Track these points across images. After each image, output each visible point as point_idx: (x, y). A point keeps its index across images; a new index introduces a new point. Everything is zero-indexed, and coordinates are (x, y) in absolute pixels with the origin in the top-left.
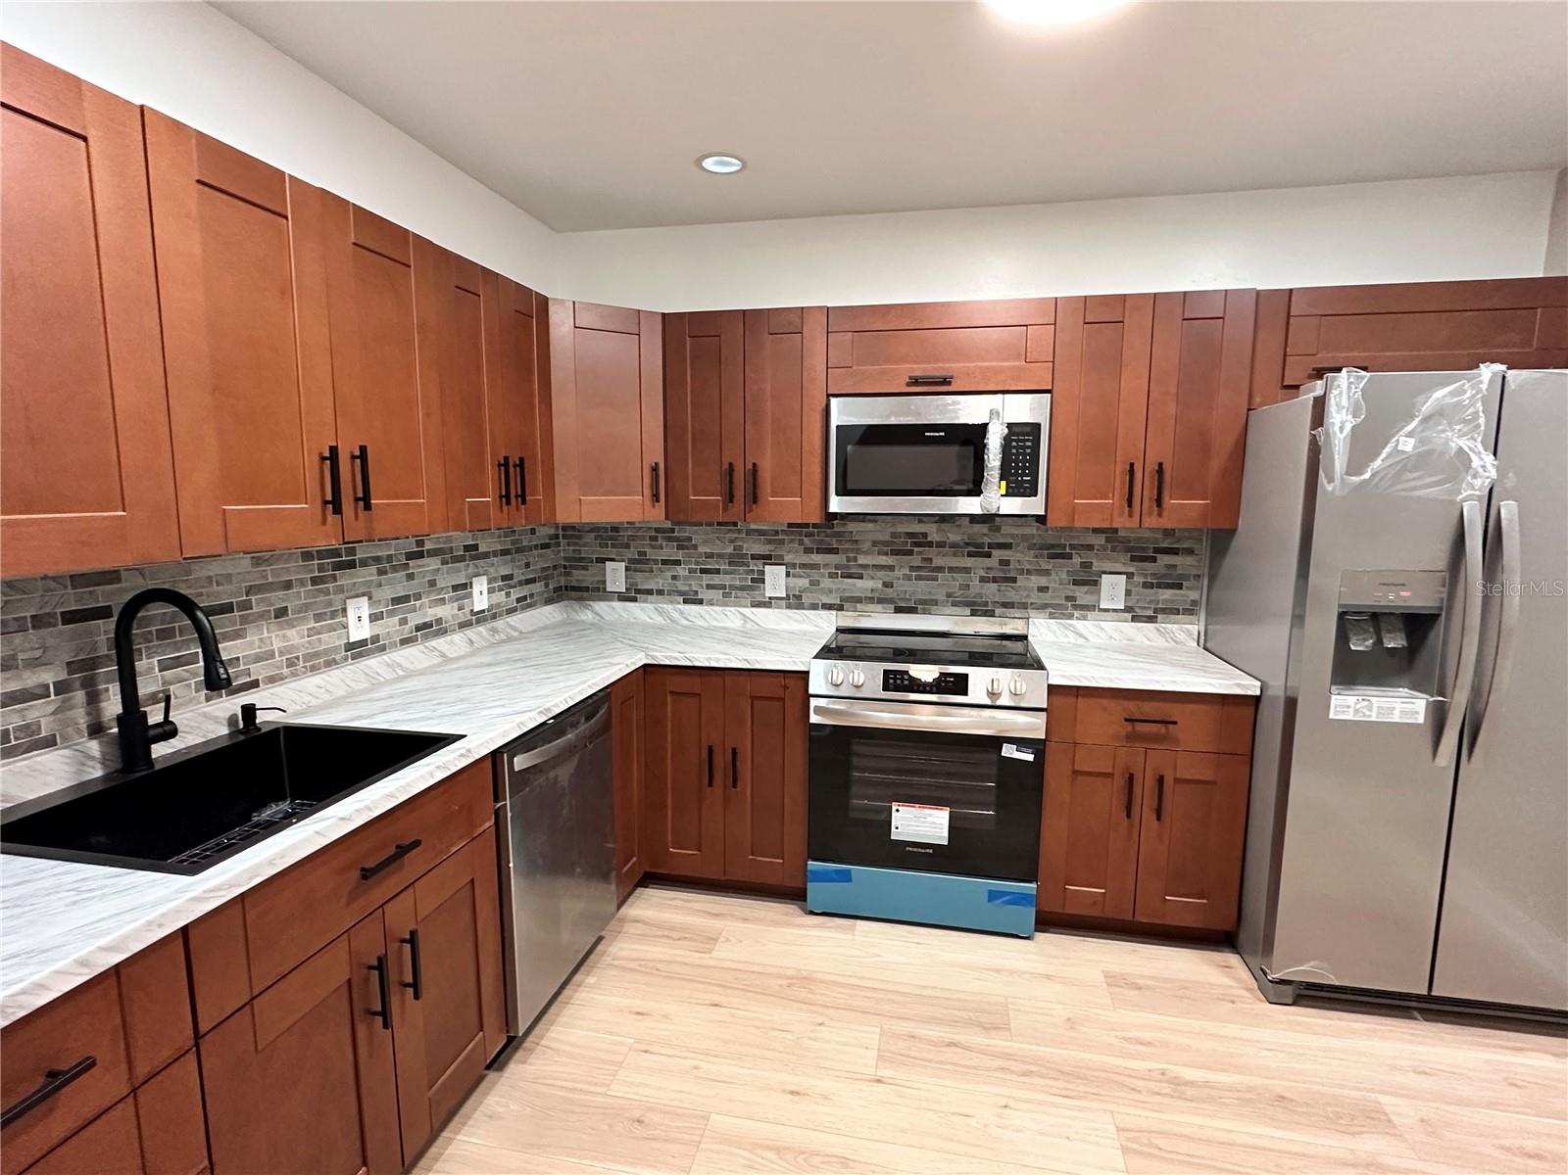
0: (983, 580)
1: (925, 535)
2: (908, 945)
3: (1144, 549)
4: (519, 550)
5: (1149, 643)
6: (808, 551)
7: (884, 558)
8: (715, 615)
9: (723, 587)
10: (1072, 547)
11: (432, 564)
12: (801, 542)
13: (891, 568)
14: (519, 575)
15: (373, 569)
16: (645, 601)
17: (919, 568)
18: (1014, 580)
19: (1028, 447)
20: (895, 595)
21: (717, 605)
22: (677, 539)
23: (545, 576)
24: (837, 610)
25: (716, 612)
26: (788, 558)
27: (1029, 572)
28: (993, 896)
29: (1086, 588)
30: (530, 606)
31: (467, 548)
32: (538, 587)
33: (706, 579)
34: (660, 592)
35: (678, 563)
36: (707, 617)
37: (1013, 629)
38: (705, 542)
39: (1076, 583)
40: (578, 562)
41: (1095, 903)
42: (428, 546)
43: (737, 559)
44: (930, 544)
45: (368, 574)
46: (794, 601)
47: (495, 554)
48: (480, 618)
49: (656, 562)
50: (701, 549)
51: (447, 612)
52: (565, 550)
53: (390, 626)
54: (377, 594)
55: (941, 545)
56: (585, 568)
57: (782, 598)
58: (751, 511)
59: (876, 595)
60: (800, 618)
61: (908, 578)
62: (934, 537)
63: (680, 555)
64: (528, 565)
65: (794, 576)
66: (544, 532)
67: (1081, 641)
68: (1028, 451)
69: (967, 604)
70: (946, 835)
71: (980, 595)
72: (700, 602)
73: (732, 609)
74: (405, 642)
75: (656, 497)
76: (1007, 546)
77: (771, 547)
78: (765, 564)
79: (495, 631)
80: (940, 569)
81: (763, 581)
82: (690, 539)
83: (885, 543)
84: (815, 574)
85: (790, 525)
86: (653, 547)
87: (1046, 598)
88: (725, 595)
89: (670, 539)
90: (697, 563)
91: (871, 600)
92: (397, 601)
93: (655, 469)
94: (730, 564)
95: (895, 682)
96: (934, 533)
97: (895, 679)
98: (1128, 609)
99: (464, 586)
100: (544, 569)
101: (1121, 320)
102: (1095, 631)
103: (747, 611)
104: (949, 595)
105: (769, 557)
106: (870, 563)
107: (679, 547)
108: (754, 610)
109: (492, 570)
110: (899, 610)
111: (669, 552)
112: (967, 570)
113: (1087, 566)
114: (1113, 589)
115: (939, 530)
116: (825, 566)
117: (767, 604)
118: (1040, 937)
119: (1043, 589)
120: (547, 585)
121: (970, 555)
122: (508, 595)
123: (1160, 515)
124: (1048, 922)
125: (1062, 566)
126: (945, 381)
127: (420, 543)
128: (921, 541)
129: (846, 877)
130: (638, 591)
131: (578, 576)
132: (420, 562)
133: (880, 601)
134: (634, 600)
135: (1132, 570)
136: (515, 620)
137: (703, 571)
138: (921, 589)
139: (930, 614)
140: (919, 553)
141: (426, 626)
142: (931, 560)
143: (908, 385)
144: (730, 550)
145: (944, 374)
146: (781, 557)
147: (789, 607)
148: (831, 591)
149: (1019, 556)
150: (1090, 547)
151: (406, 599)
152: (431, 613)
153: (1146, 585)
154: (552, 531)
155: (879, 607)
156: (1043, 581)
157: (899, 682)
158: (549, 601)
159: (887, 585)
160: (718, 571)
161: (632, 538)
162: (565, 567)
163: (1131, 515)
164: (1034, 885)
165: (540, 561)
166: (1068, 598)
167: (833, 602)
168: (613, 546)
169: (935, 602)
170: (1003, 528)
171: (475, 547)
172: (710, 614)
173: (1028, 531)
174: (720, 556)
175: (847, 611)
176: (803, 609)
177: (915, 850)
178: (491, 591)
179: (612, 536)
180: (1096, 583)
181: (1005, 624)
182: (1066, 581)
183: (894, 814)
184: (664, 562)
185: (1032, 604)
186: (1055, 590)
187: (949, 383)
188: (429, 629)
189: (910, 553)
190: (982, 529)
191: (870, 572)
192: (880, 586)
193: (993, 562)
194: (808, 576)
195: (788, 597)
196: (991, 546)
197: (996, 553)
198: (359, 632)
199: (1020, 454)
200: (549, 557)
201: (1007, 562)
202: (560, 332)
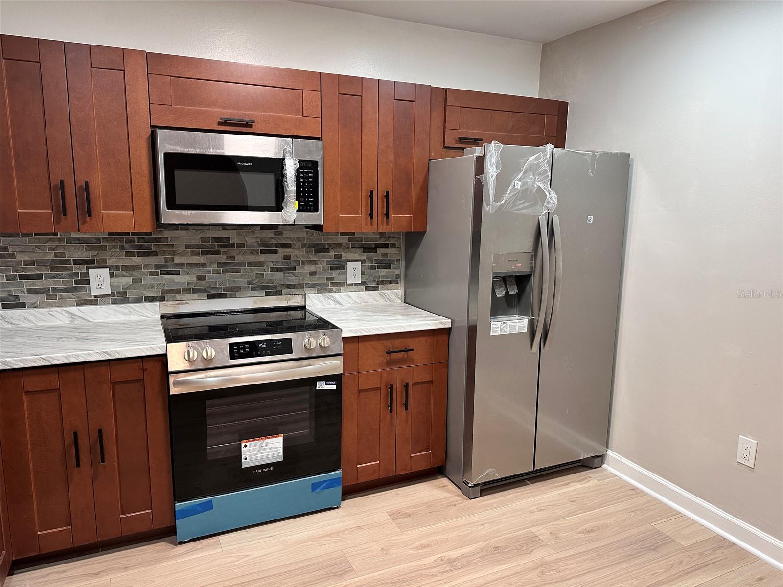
0: (272, 270)
1: (228, 239)
2: (263, 540)
3: (370, 245)
5: (375, 303)
6: (129, 255)
7: (197, 257)
8: (41, 316)
9: (48, 290)
10: (329, 245)
12: (123, 248)
13: (203, 265)
17: (224, 264)
18: (294, 269)
19: (311, 177)
20: (207, 286)
21: (41, 307)
24: (159, 301)
25: (42, 314)
26: (111, 261)
27: (303, 263)
28: (315, 486)
29: (338, 271)
33: (27, 284)
36: (32, 318)
37: (295, 302)
39: (332, 268)
41: (374, 471)
43: (60, 264)
44: (233, 246)
46: (119, 297)
50: (19, 258)
55: (241, 246)
57: (107, 296)
58: (84, 222)
59: (192, 286)
60: (127, 311)
61: (218, 272)
62: (235, 240)
65: (117, 276)
67: (338, 306)
68: (311, 180)
69: (263, 288)
70: (282, 454)
71: (271, 281)
72: (23, 306)
73: (59, 309)
76: (288, 246)
77: (95, 253)
78: (88, 268)
80: (241, 264)
81: (88, 283)
82: (6, 248)
83: (197, 246)
84: (137, 274)
85: (110, 234)
87: (315, 280)
88: (48, 298)
90: (16, 271)
91: (188, 291)
94: (52, 269)
95: (239, 351)
96: (233, 235)
97: (239, 349)
98: (363, 283)
101: (360, 95)
102: (345, 298)
103: (75, 310)
104: (249, 283)
105: (92, 262)
106: (186, 262)
108: (81, 308)
110: (211, 297)
112: (261, 264)
113: (338, 257)
114: (354, 271)
115: (239, 235)
116: (146, 266)
117: (94, 301)
118: (345, 504)
119: (312, 274)
121: (263, 252)
123: (387, 224)
124: (351, 491)
125: (323, 258)
126: (247, 125)
128: (225, 243)
129: (209, 506)
133: (195, 291)
135: (364, 258)
137: (22, 277)
138: (227, 279)
139: (236, 297)
140: (225, 253)
142: (234, 257)
143: (220, 124)
144: (51, 257)
145: (247, 119)
146: (105, 261)
147: (114, 302)
148: (152, 287)
149: (297, 252)
150: (340, 245)
153: (372, 267)
155: (196, 296)
156: (312, 268)
157: (242, 351)
159: (200, 278)
160: (39, 277)
163: (372, 224)
164: (340, 471)
166: (328, 279)
167: (155, 295)
169: (239, 289)
170: (284, 232)
172: (36, 317)
173: (301, 235)
174: (42, 263)
175: (168, 301)
176: (128, 303)
177: (260, 471)
180: (344, 268)
181: (290, 300)
182: (326, 268)
183: (243, 449)
185: (306, 284)
186: (320, 273)
187: (251, 126)
189: (217, 253)
190: (270, 233)
191: (186, 269)
192: (195, 279)
193: (279, 257)
194: (131, 275)
195: (113, 294)
196: (277, 246)
197: (281, 251)
199: (305, 182)
201: (288, 257)
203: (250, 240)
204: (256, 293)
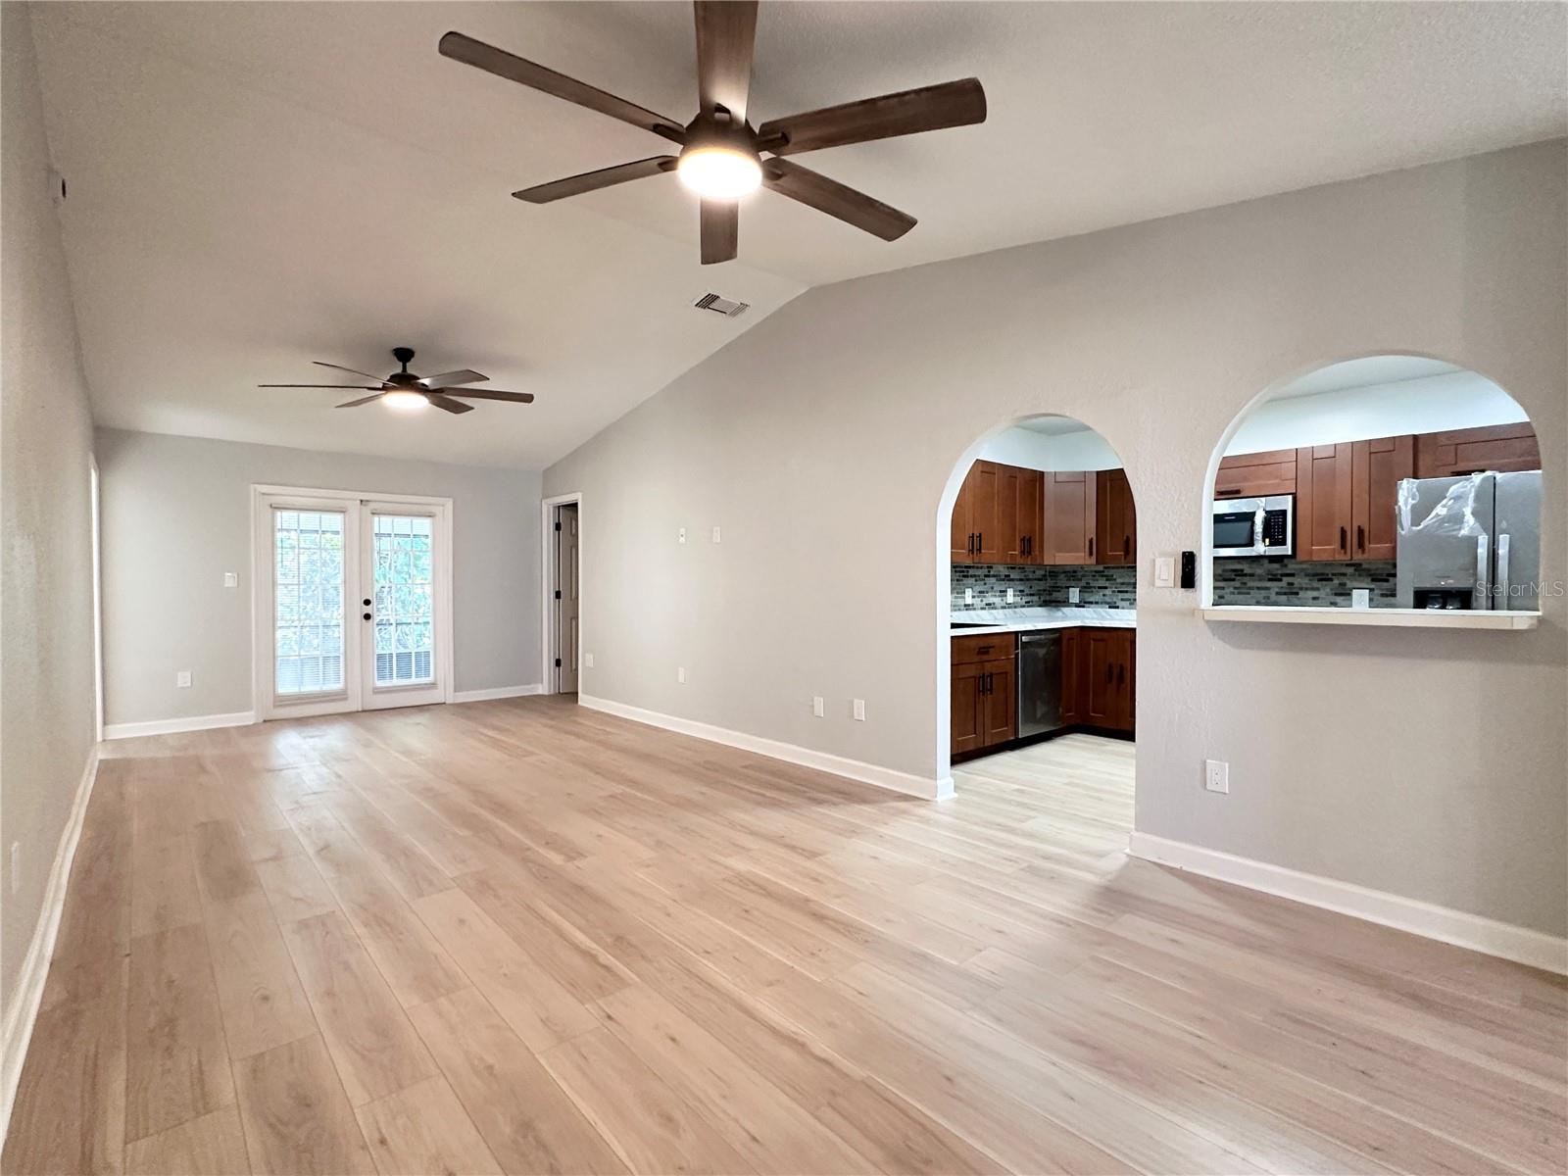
0: (1278, 594)
1: (1242, 570)
3: (1381, 575)
4: (1028, 580)
7: (1220, 583)
9: (1129, 599)
10: (1333, 574)
11: (993, 580)
13: (1223, 588)
14: (1027, 591)
15: (974, 579)
16: (1089, 607)
17: (1239, 588)
18: (1297, 594)
19: (1279, 522)
21: (1126, 609)
22: (1105, 576)
23: (1039, 593)
27: (1307, 589)
29: (1343, 596)
30: (1031, 606)
31: (1006, 576)
32: (1036, 598)
33: (1121, 596)
34: (1097, 603)
35: (1106, 588)
36: (1120, 614)
38: (1120, 577)
39: (1336, 594)
40: (1056, 588)
42: (992, 573)
44: (1245, 575)
45: (971, 581)
47: (1017, 580)
48: (1009, 606)
49: (1095, 587)
50: (1117, 581)
51: (997, 600)
52: (1050, 582)
53: (977, 601)
54: (975, 588)
55: (1252, 575)
56: (1059, 592)
61: (1233, 593)
62: (1247, 570)
63: (1107, 584)
66: (1040, 573)
72: (1118, 607)
74: (982, 609)
75: (1091, 554)
76: (1292, 575)
79: (1015, 612)
80: (1250, 588)
82: (1112, 576)
86: (1094, 580)
88: (1131, 604)
89: (1103, 576)
90: (1116, 588)
92: (980, 592)
93: (1091, 541)
94: (1133, 588)
96: (1246, 568)
99: (1004, 591)
100: (1039, 590)
101: (1334, 456)
107: (1107, 580)
109: (1015, 587)
111: (1102, 582)
112: (1269, 589)
113: (1343, 585)
114: (1361, 595)
115: (1251, 567)
119: (1315, 599)
120: (1040, 599)
121: (1270, 580)
122: (1021, 599)
123: (1363, 552)
125: (1327, 585)
126: (1238, 492)
127: (989, 572)
128: (1240, 573)
130: (1085, 603)
131: (1056, 595)
132: (989, 579)
134: (1083, 607)
135: (1372, 586)
136: (1023, 609)
137: (1119, 592)
141: (989, 604)
142: (1245, 584)
145: (1237, 489)
149: (1300, 580)
150: (1344, 575)
151: (983, 592)
152: (992, 600)
153: (1382, 595)
154: (1043, 573)
156: (1315, 594)
158: (1041, 606)
160: (1127, 592)
161: (1083, 576)
162: (1049, 591)
163: (1345, 554)
165: (1038, 586)
166: (1331, 604)
168: (1073, 580)
171: (1009, 576)
178: (1014, 596)
179: (1073, 575)
180: (1350, 594)
182: (1330, 593)
184: (1099, 588)
187: (1240, 493)
188: (990, 606)
189: (1234, 580)
190: (1276, 566)
193: (1283, 584)
196: (1282, 575)
197: (1286, 580)
198: (969, 601)
199: (1275, 525)
200: (1042, 585)
201: (1292, 584)
202: (1049, 485)
203: (1259, 571)
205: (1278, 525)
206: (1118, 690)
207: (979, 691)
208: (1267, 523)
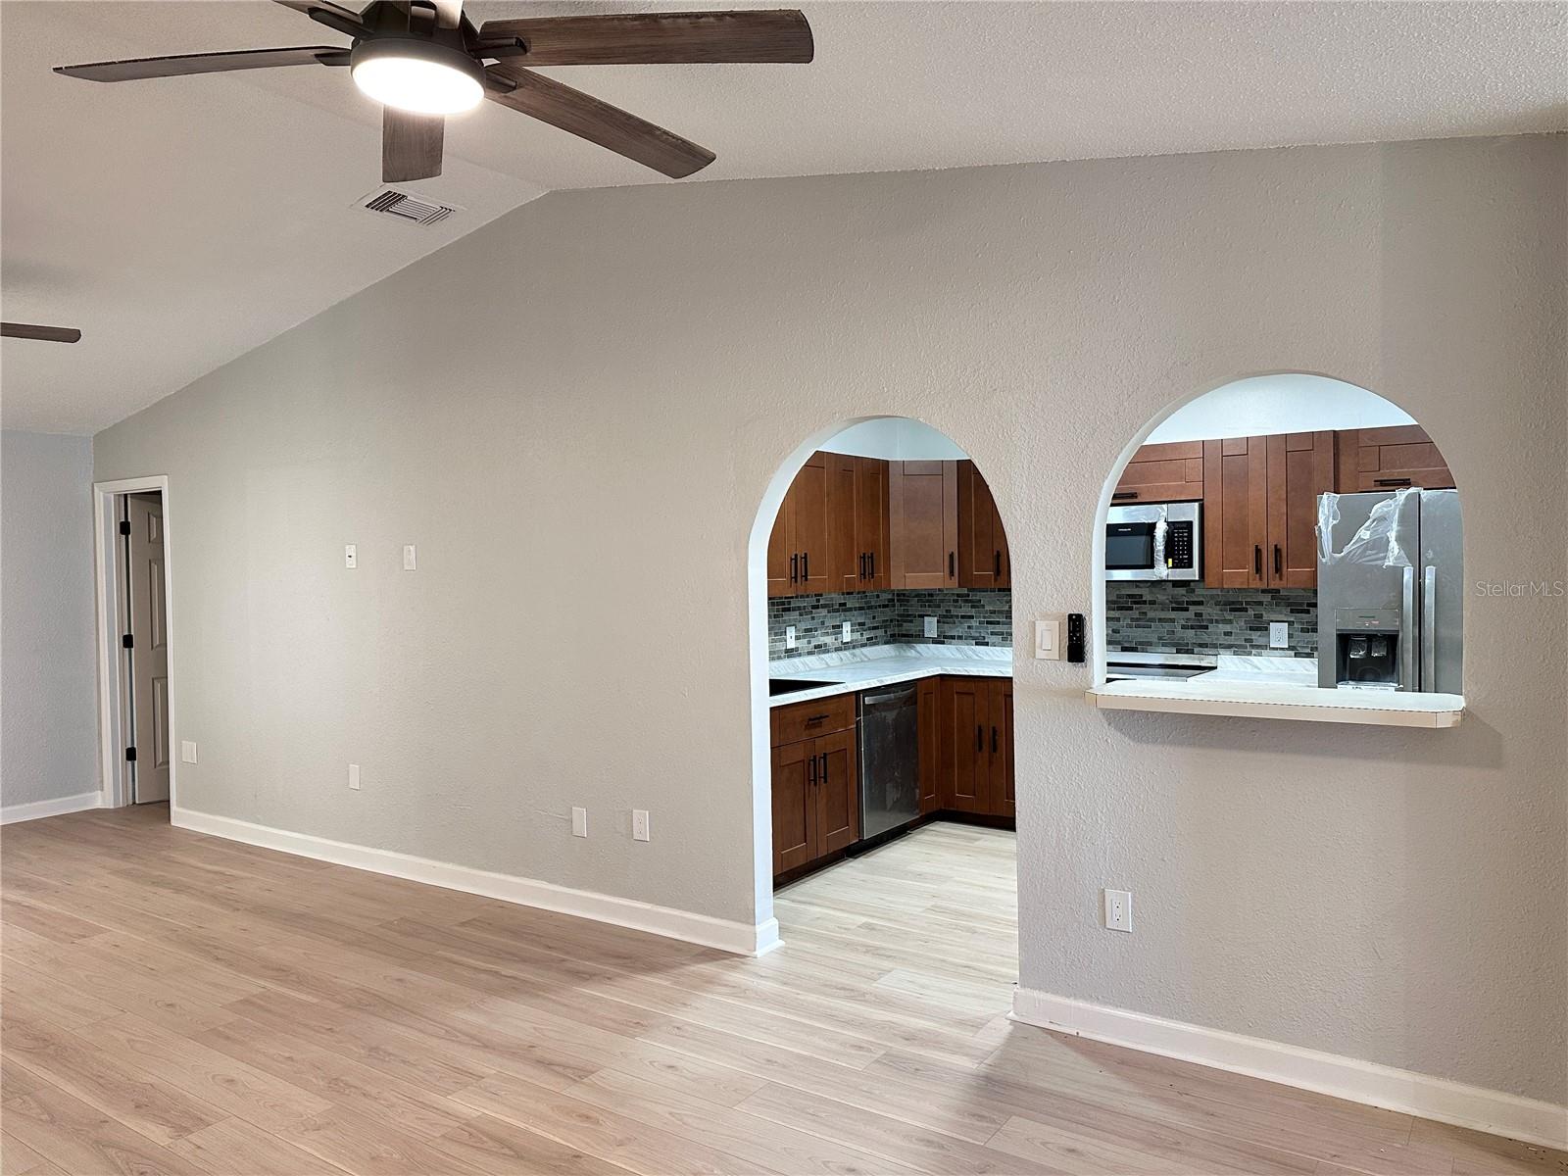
0: (1183, 627)
1: (1141, 596)
3: (1301, 604)
4: (869, 608)
5: (1307, 672)
8: (996, 653)
9: (1002, 634)
10: (1247, 603)
11: (824, 612)
13: (1118, 620)
14: (869, 624)
15: (797, 613)
16: (950, 644)
17: (1138, 620)
18: (1207, 627)
19: (1185, 536)
20: (1121, 639)
21: (998, 646)
22: (971, 601)
23: (885, 625)
25: (997, 651)
27: (1217, 621)
29: (1259, 633)
30: (875, 644)
31: (840, 605)
32: (880, 632)
33: (991, 628)
34: (960, 638)
35: (972, 617)
36: (991, 653)
37: (1206, 662)
38: (990, 603)
39: (1251, 629)
40: (907, 617)
42: (822, 602)
44: (1145, 602)
45: (794, 615)
48: (845, 646)
49: (957, 617)
50: (987, 608)
51: (829, 640)
52: (898, 609)
53: (803, 643)
54: (799, 625)
55: (1152, 603)
56: (911, 621)
61: (1130, 626)
62: (1147, 597)
63: (973, 612)
64: (874, 618)
66: (885, 597)
67: (1256, 670)
68: (1185, 539)
69: (1173, 645)
71: (1182, 638)
72: (987, 644)
73: (1008, 649)
74: (810, 653)
75: (952, 573)
76: (1200, 603)
79: (854, 655)
80: (1152, 620)
82: (980, 601)
83: (1112, 602)
86: (956, 607)
87: (1230, 640)
88: (1004, 639)
89: (967, 601)
90: (984, 617)
92: (806, 630)
93: (951, 556)
94: (1007, 618)
96: (1146, 595)
98: (1290, 648)
99: (838, 627)
100: (884, 621)
101: (1246, 453)
102: (1265, 662)
107: (972, 607)
109: (853, 618)
110: (1124, 649)
111: (966, 610)
112: (1172, 620)
113: (1258, 616)
114: (1279, 633)
115: (1151, 592)
119: (1227, 634)
120: (886, 632)
121: (1174, 609)
122: (862, 635)
123: (1281, 579)
125: (1241, 617)
126: (1134, 495)
127: (818, 601)
128: (1138, 600)
130: (945, 637)
131: (907, 627)
132: (818, 610)
134: (943, 643)
135: (1292, 619)
136: (865, 650)
137: (988, 623)
138: (1139, 634)
139: (1148, 652)
140: (1138, 609)
141: (820, 646)
142: (1145, 613)
144: (1007, 608)
145: (1132, 491)
149: (1210, 610)
150: (1260, 603)
151: (810, 630)
152: (821, 640)
153: (1302, 630)
154: (890, 597)
156: (1228, 628)
158: (886, 643)
159: (1116, 631)
160: (998, 623)
161: (942, 601)
162: (898, 621)
163: (1261, 579)
165: (883, 615)
166: (1246, 640)
168: (929, 606)
169: (1150, 644)
171: (845, 604)
172: (993, 652)
178: (852, 631)
179: (928, 599)
180: (1267, 629)
181: (1201, 659)
182: (1244, 628)
184: (963, 617)
185: (1220, 644)
186: (1237, 634)
187: (1136, 497)
188: (820, 649)
189: (1131, 609)
190: (1182, 591)
193: (1190, 614)
196: (1189, 603)
197: (1193, 608)
198: (791, 644)
199: (1179, 541)
200: (888, 613)
201: (1201, 615)
202: (895, 481)
203: (1161, 597)
204: (1167, 649)
205: (1183, 541)
206: (991, 763)
207: (810, 781)
208: (1169, 538)
